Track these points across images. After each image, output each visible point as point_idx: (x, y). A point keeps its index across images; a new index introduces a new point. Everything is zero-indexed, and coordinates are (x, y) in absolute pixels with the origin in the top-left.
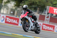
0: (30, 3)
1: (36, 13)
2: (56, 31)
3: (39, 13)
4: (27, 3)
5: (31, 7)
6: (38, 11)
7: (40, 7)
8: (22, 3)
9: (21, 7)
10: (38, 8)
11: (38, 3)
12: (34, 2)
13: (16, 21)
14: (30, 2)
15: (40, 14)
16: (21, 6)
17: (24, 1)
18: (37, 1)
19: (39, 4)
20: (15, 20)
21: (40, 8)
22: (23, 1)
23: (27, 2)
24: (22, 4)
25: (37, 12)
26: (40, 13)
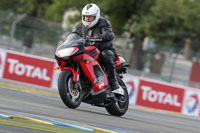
0: (159, 21)
1: (180, 56)
2: (188, 107)
3: (189, 58)
4: (148, 21)
5: (163, 35)
6: (187, 49)
7: (194, 35)
8: (130, 21)
9: (127, 34)
10: (188, 41)
11: (186, 24)
12: (172, 19)
13: (45, 71)
14: (158, 17)
15: (195, 59)
16: (128, 31)
17: (139, 16)
18: (183, 14)
19: (190, 26)
20: (38, 69)
21: (193, 38)
22: (135, 17)
23: (150, 17)
24: (131, 24)
25: (182, 54)
26: (195, 56)
